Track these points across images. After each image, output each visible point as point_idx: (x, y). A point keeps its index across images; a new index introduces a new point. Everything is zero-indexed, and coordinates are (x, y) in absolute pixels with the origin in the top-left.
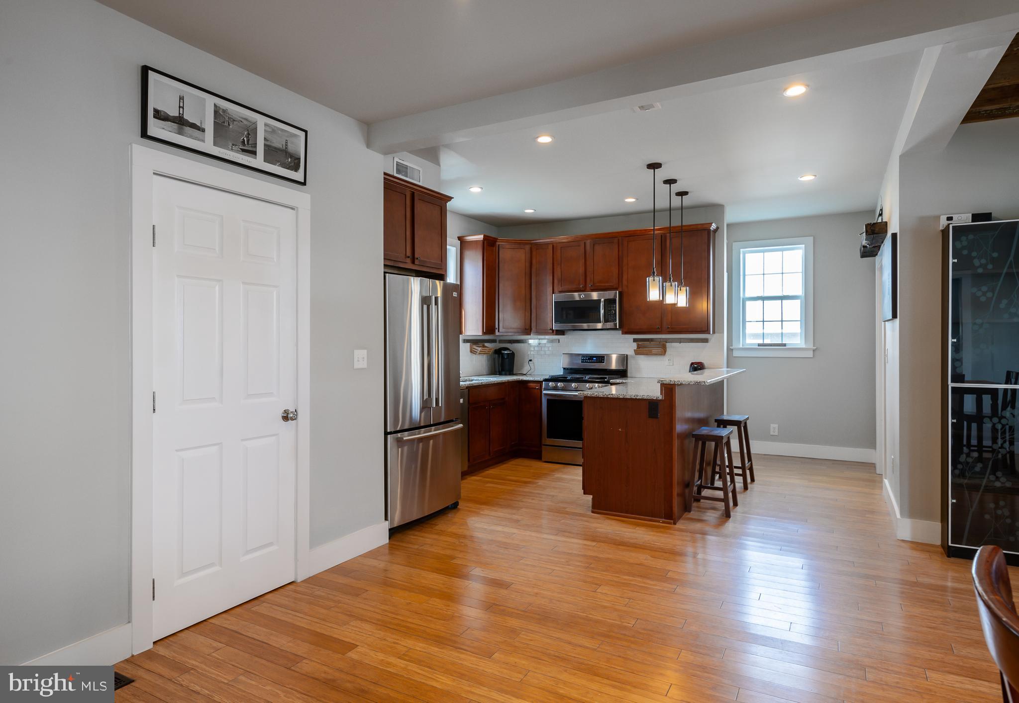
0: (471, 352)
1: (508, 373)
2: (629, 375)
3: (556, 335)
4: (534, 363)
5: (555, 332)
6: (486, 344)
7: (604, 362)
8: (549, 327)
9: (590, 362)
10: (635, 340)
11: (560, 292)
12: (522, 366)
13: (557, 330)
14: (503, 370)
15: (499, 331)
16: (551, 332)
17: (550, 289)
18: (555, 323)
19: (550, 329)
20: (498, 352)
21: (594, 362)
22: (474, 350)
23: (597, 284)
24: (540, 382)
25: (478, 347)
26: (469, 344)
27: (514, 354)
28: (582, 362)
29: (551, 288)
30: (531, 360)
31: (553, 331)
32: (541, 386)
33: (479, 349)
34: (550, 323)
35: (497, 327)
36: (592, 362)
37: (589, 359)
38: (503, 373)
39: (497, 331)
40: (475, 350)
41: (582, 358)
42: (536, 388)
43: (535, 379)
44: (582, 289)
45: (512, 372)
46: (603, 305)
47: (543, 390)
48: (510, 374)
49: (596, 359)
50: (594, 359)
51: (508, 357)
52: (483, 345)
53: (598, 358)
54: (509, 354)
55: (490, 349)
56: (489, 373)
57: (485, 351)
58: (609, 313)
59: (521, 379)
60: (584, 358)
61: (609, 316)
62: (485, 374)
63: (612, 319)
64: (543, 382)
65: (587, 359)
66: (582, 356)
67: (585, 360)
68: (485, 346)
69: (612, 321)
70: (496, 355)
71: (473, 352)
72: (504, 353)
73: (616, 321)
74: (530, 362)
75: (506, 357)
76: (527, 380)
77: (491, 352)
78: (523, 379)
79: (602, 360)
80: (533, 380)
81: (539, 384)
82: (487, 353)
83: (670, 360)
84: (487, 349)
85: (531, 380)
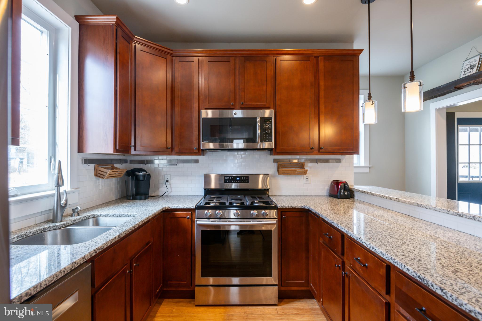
0: (96, 175)
1: (143, 197)
2: (270, 193)
4: (170, 184)
6: (117, 165)
7: (248, 182)
8: (195, 147)
10: (275, 161)
11: (207, 109)
12: (157, 187)
13: (202, 150)
15: (135, 150)
16: (197, 151)
17: (195, 105)
18: (202, 142)
20: (132, 173)
21: (238, 182)
22: (100, 172)
23: (248, 103)
24: (191, 211)
25: (105, 168)
26: (93, 165)
27: (150, 175)
28: (225, 182)
29: (197, 105)
30: (167, 181)
32: (193, 215)
33: (109, 172)
35: (133, 143)
36: (236, 183)
37: (232, 179)
38: (138, 197)
39: (133, 148)
40: (103, 173)
41: (226, 179)
42: (186, 217)
43: (185, 207)
44: (232, 107)
45: (148, 195)
46: (259, 124)
47: (196, 219)
48: (146, 198)
49: (239, 179)
50: (237, 179)
51: (144, 180)
52: (112, 166)
53: (242, 178)
54: (144, 176)
55: (120, 170)
56: (119, 198)
57: (115, 174)
58: (264, 133)
59: (168, 208)
60: (227, 178)
61: (264, 135)
62: (114, 199)
63: (268, 139)
64: (196, 210)
65: (230, 179)
66: (225, 176)
67: (228, 180)
68: (115, 167)
69: (267, 141)
70: (129, 177)
71: (99, 175)
72: (139, 175)
73: (272, 141)
74: (167, 183)
75: (141, 178)
76: (176, 208)
77: (122, 173)
78: (170, 207)
79: (246, 180)
80: (183, 208)
81: (191, 213)
82: (117, 175)
83: (308, 179)
84: (117, 170)
85: (181, 208)
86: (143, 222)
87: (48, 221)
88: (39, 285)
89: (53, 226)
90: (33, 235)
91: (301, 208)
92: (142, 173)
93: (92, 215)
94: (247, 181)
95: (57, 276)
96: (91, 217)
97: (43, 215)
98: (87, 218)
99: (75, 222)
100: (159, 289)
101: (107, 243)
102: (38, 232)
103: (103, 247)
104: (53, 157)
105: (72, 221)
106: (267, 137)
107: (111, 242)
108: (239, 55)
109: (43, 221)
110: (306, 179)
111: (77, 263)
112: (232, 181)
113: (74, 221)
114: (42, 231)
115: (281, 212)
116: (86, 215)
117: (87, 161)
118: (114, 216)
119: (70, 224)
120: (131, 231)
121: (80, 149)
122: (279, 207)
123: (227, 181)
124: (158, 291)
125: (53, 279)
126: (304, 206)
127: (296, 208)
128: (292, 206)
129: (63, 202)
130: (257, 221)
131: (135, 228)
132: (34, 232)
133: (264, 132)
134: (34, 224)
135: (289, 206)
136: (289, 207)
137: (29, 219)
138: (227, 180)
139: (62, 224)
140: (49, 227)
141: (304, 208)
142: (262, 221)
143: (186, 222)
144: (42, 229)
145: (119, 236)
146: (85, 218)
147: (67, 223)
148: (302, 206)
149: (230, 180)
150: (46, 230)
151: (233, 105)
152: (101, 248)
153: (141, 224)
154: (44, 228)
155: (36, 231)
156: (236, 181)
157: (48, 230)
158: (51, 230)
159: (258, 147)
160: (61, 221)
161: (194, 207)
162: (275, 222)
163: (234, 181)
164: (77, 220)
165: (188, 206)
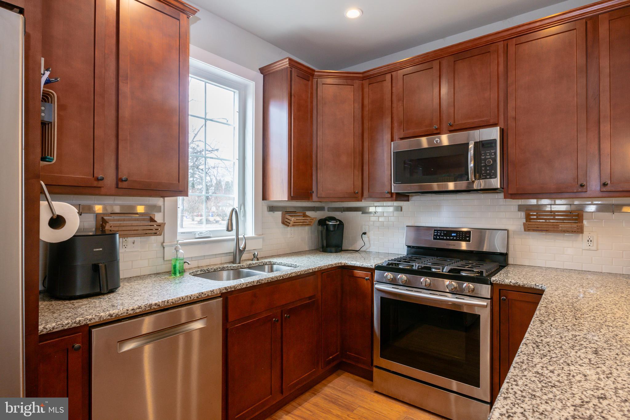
0: (283, 223)
1: (333, 249)
2: (511, 261)
3: (396, 200)
4: (369, 237)
5: (394, 196)
6: (308, 213)
8: (387, 189)
9: (447, 239)
10: (521, 208)
11: (402, 139)
12: (354, 240)
13: (397, 193)
14: (328, 246)
15: (317, 196)
16: (389, 196)
17: (387, 136)
18: (394, 183)
19: (388, 193)
20: (322, 222)
21: (453, 240)
22: (287, 220)
23: (461, 122)
24: (371, 271)
25: (294, 216)
26: (279, 213)
27: (344, 225)
28: (434, 239)
29: (389, 136)
30: (365, 233)
31: (392, 194)
32: (372, 276)
33: (296, 219)
34: (387, 183)
36: (450, 240)
37: (445, 235)
38: (329, 249)
39: (314, 195)
40: (289, 221)
41: (435, 234)
42: (365, 278)
43: (363, 265)
44: (435, 132)
45: (340, 248)
46: (471, 153)
47: (375, 281)
48: (336, 252)
49: (455, 235)
50: (453, 235)
51: (335, 229)
52: (303, 214)
53: (460, 234)
54: (334, 225)
55: (310, 218)
56: (313, 249)
57: (306, 222)
58: (482, 165)
59: (344, 264)
60: (438, 233)
61: (483, 168)
62: (307, 250)
63: (489, 174)
64: (376, 271)
65: (442, 234)
66: (435, 230)
67: (439, 236)
68: (307, 215)
69: (488, 177)
70: (319, 226)
71: (286, 223)
72: (329, 224)
73: (496, 177)
74: (363, 235)
75: (332, 229)
76: (353, 265)
77: (311, 222)
78: (347, 263)
79: (466, 237)
80: (361, 266)
81: (370, 273)
82: (308, 223)
83: (591, 241)
84: (307, 218)
85: (359, 266)
86: (298, 274)
87: (230, 263)
88: (167, 301)
89: (230, 266)
90: (214, 271)
91: (535, 287)
92: (331, 222)
93: (269, 262)
94: (468, 239)
95: (183, 298)
96: (268, 263)
97: (228, 257)
98: (264, 263)
99: (251, 266)
100: (333, 356)
101: (242, 284)
102: (219, 270)
103: (235, 287)
104: (242, 205)
105: (248, 265)
106: (488, 172)
107: (247, 285)
108: (447, 55)
109: (229, 261)
110: (588, 241)
111: (204, 293)
112: (445, 238)
113: (250, 264)
114: (222, 269)
115: (500, 290)
116: (263, 261)
117: (272, 209)
118: (286, 265)
119: (246, 267)
120: (276, 279)
121: (265, 197)
122: (493, 281)
123: (437, 237)
124: (331, 357)
125: (179, 300)
126: (541, 286)
127: (526, 286)
128: (517, 283)
129: (242, 246)
130: (456, 298)
131: (283, 277)
132: (215, 269)
133: (483, 163)
134: (221, 263)
135: (511, 282)
136: (511, 284)
137: (216, 257)
138: (437, 235)
139: (237, 266)
140: (227, 267)
141: (541, 289)
142: (464, 299)
143: (367, 284)
144: (222, 268)
145: (259, 281)
146: (262, 264)
147: (242, 266)
148: (537, 284)
149: (442, 236)
150: (225, 269)
151: (437, 129)
152: (233, 287)
153: (293, 275)
154: (223, 267)
155: (216, 268)
156: (451, 238)
157: (227, 269)
158: (229, 270)
159: (475, 188)
160: (240, 263)
161: (373, 267)
162: (485, 304)
163: (448, 238)
164: (253, 264)
165: (366, 264)
